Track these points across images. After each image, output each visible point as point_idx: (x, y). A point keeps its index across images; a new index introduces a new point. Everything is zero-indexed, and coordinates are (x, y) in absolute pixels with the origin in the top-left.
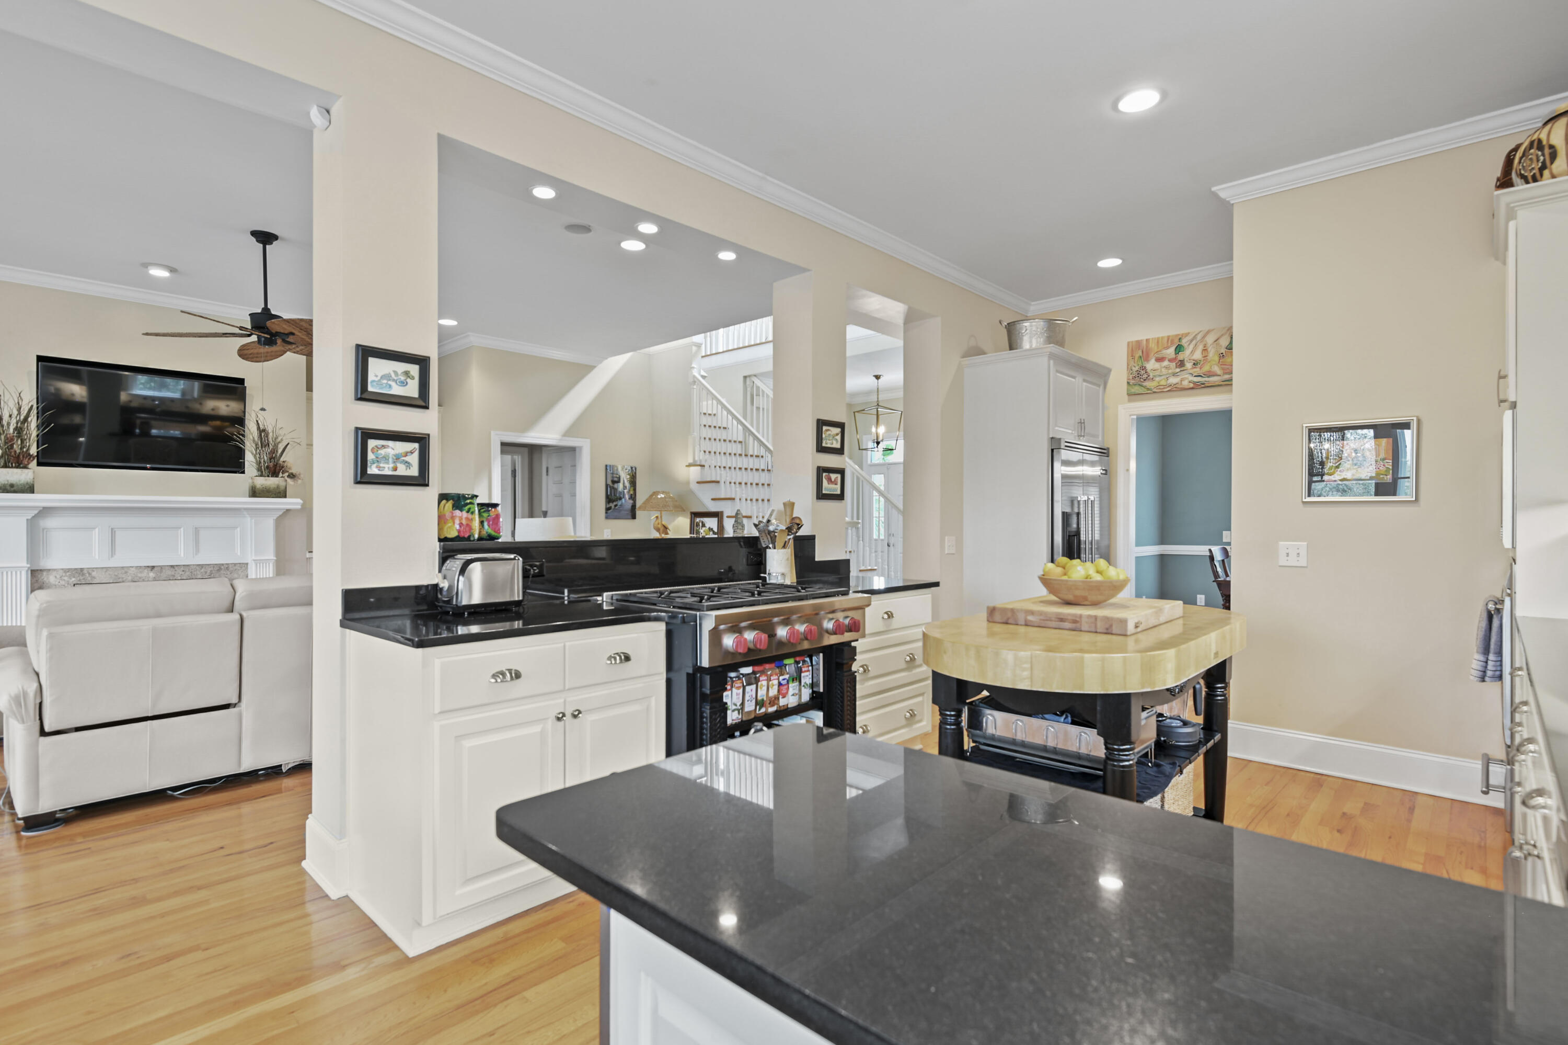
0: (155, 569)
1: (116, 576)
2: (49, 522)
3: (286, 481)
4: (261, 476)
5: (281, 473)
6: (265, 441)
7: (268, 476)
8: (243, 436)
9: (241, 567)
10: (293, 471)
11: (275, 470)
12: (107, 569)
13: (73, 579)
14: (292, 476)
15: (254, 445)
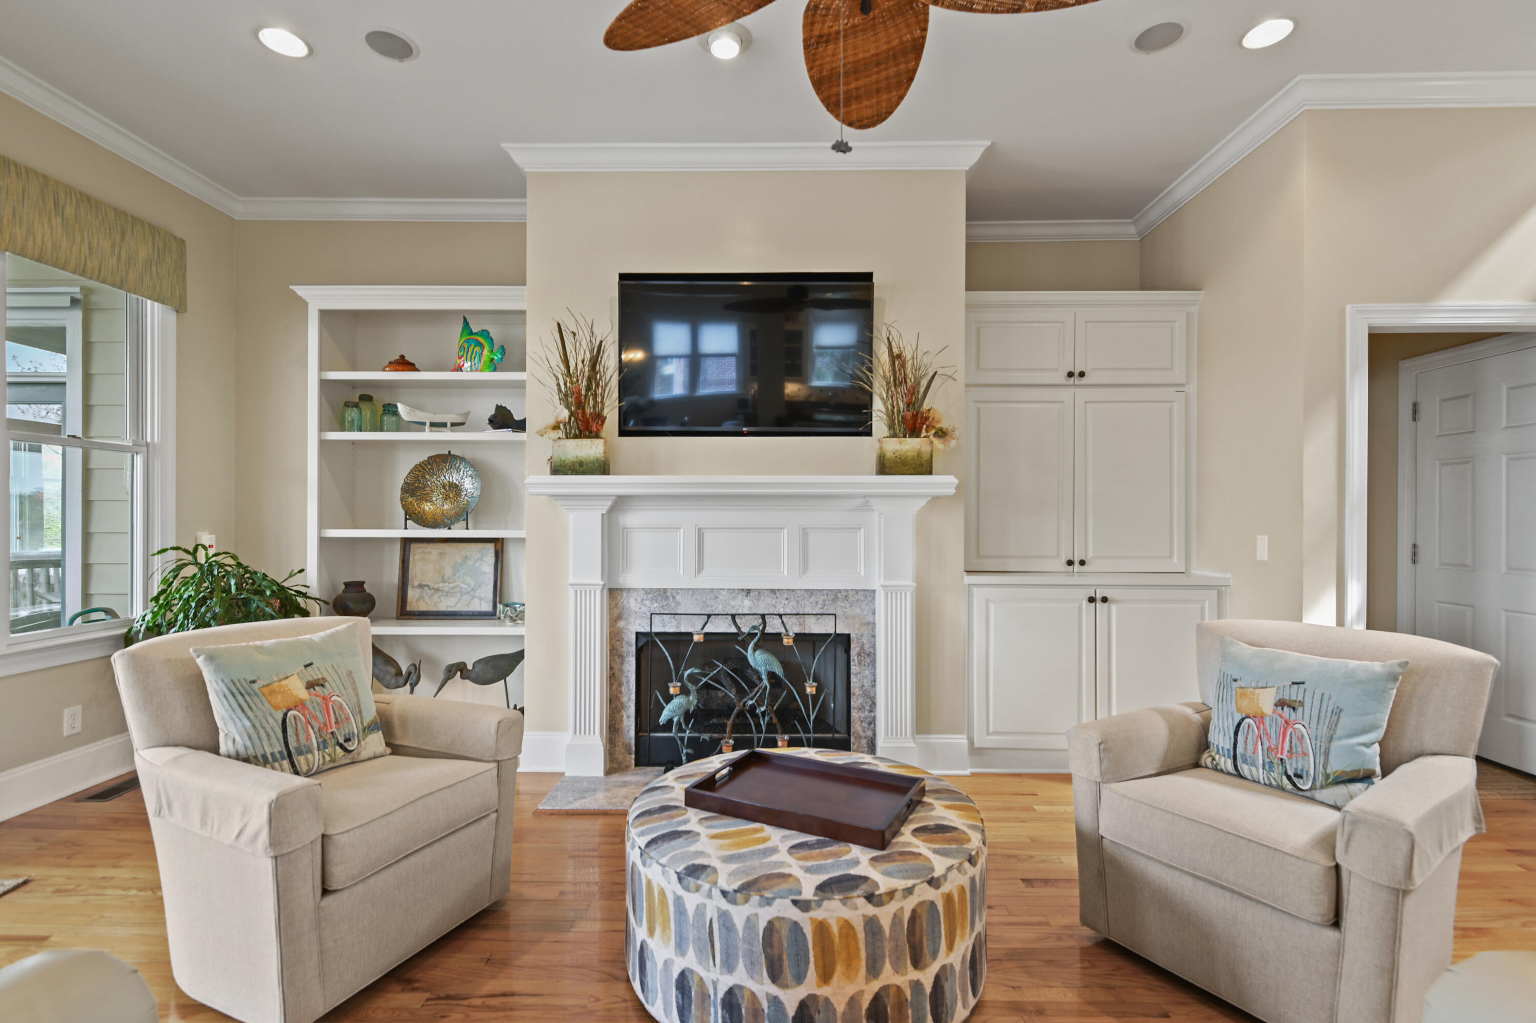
0: (752, 594)
1: (704, 602)
2: (631, 519)
3: (932, 442)
4: (894, 435)
5: (924, 431)
6: (900, 374)
7: (905, 436)
8: (870, 370)
9: (866, 597)
10: (944, 425)
11: (914, 424)
12: (694, 591)
13: (656, 605)
14: (942, 434)
15: (884, 384)
